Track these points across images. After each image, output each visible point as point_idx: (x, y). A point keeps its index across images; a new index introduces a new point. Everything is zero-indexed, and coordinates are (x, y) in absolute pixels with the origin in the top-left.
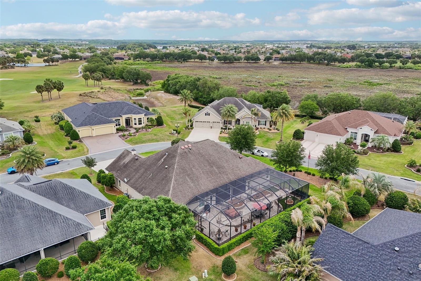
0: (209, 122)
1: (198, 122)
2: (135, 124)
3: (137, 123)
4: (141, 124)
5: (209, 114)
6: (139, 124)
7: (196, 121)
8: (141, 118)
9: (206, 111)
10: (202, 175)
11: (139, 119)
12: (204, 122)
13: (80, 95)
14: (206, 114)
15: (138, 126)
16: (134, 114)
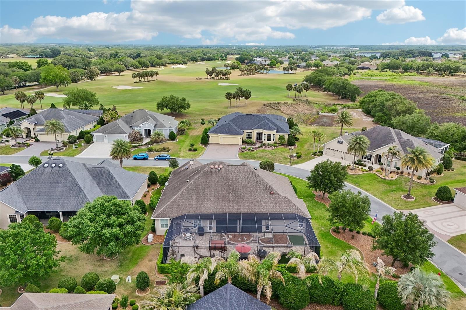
0: (342, 152)
1: (329, 149)
2: (265, 140)
3: (266, 139)
4: (270, 140)
5: (342, 142)
6: (268, 140)
7: (327, 148)
8: (271, 135)
9: (338, 139)
10: (212, 198)
11: (268, 135)
12: (335, 150)
13: (264, 105)
14: (338, 141)
15: (266, 142)
16: (264, 129)
